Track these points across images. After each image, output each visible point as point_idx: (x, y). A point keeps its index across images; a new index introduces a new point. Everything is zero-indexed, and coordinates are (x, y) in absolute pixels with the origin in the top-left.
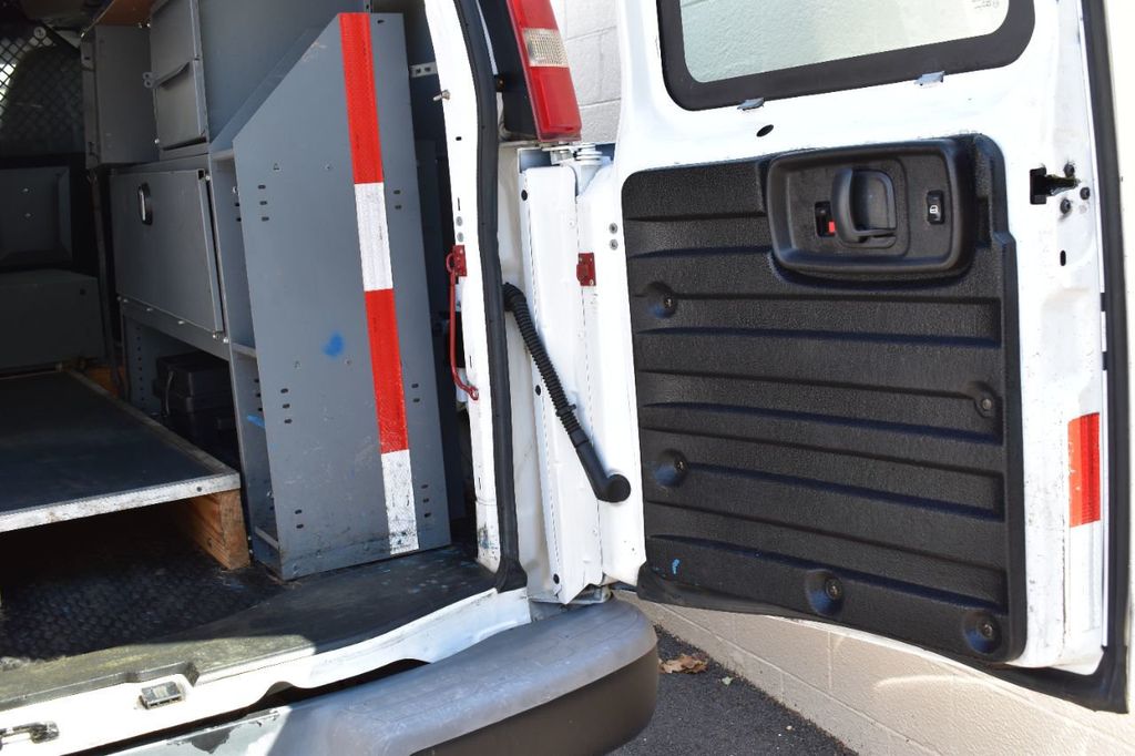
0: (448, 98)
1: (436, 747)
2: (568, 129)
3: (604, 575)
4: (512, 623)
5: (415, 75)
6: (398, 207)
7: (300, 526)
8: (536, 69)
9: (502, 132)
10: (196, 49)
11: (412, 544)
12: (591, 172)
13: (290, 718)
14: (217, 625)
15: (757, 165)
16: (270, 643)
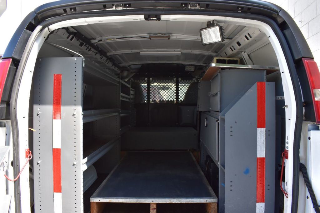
0: (287, 107)
5: (277, 99)
6: (269, 135)
8: (317, 101)
9: (304, 118)
10: (219, 89)
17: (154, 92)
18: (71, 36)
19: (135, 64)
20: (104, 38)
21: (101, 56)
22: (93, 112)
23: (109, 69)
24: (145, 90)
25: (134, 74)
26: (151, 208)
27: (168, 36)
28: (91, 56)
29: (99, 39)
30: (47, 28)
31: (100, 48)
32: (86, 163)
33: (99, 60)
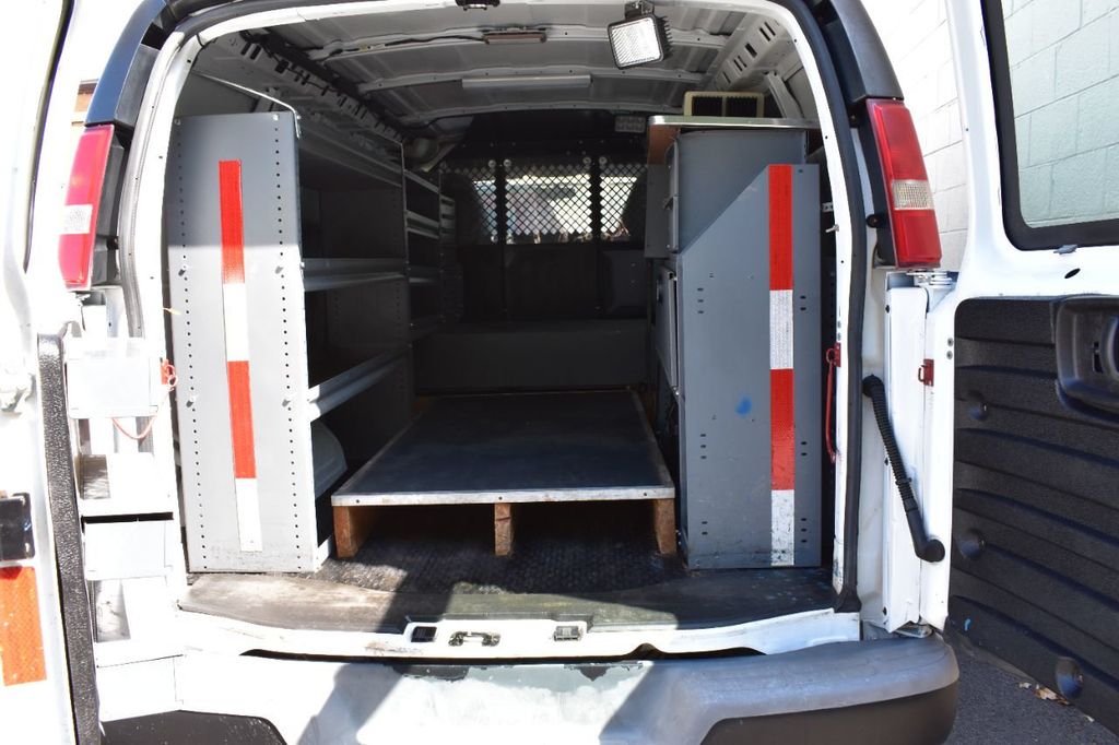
0: (840, 230)
1: (743, 719)
2: (930, 259)
3: (920, 618)
4: (842, 638)
5: (825, 211)
6: (803, 309)
7: (705, 533)
8: (899, 212)
10: (676, 190)
11: (789, 561)
12: (940, 295)
13: (652, 671)
14: (624, 593)
15: (1051, 305)
16: (649, 614)
17: (518, 205)
18: (253, 47)
19: (449, 115)
20: (346, 45)
21: (339, 95)
22: (327, 263)
23: (367, 134)
24: (489, 201)
25: (452, 146)
26: (496, 517)
27: (541, 32)
28: (310, 98)
29: (333, 46)
30: (195, 38)
31: (336, 73)
32: (318, 401)
33: (336, 108)
